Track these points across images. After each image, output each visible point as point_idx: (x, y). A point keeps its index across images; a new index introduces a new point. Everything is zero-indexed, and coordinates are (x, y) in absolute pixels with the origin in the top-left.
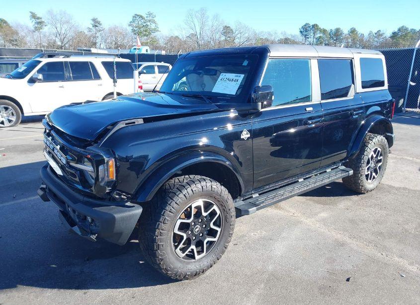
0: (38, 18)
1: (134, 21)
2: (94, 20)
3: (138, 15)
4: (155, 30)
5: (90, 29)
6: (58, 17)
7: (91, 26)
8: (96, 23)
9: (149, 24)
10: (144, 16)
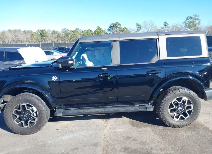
0: (139, 25)
1: (186, 20)
2: (165, 23)
3: (189, 17)
4: (199, 24)
5: (162, 28)
6: (148, 24)
7: (163, 26)
8: (166, 24)
9: (195, 20)
10: (193, 16)
